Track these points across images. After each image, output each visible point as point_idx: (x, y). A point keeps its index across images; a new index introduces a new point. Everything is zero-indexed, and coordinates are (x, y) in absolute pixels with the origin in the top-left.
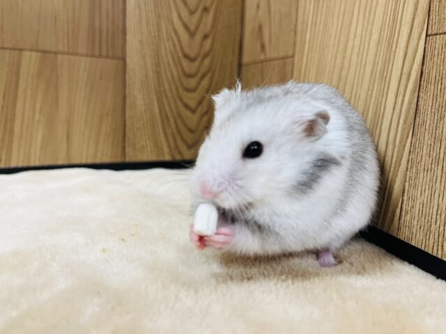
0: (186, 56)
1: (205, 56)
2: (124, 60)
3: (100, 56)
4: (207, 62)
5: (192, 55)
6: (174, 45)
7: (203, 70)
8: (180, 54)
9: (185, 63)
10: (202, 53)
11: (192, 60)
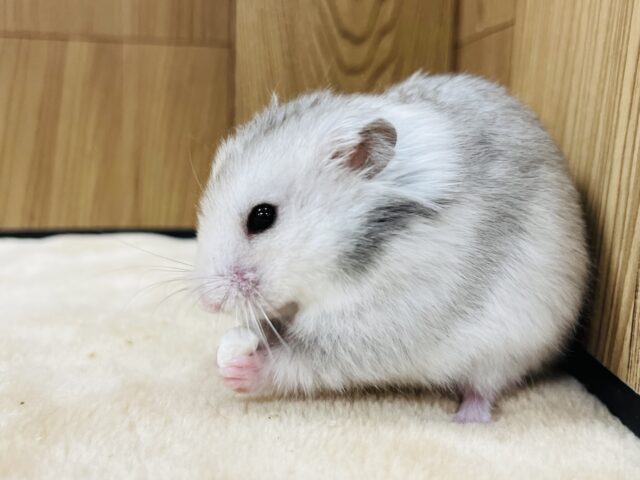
0: (346, 34)
1: (383, 32)
2: (230, 46)
3: (191, 41)
4: (387, 43)
5: (358, 30)
6: (322, 15)
7: (380, 58)
8: (335, 31)
9: (344, 47)
10: (377, 28)
11: (357, 41)
